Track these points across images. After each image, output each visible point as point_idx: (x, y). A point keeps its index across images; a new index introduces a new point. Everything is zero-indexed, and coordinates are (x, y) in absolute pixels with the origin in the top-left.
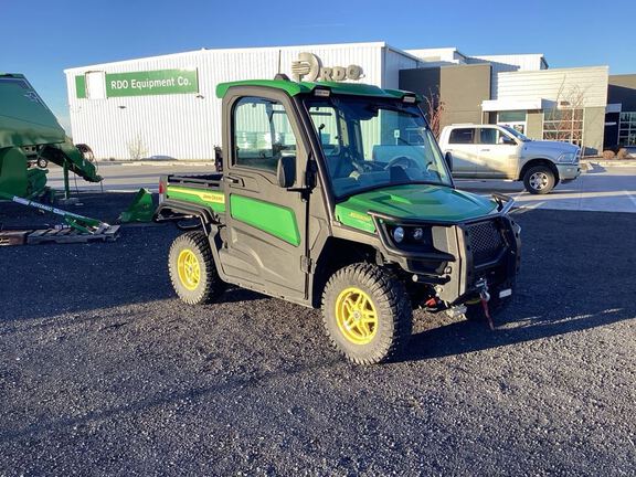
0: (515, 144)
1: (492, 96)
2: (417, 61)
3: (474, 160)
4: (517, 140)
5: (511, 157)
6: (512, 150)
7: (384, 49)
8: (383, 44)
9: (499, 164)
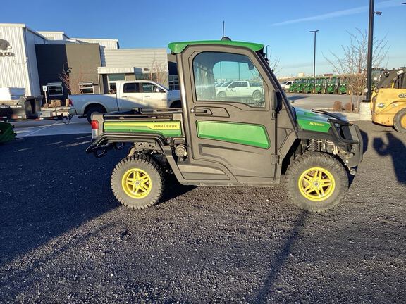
0: (164, 92)
1: (103, 64)
2: (44, 39)
3: (141, 103)
4: (165, 90)
5: (163, 100)
6: (163, 96)
7: (24, 29)
8: (23, 26)
9: (156, 105)
